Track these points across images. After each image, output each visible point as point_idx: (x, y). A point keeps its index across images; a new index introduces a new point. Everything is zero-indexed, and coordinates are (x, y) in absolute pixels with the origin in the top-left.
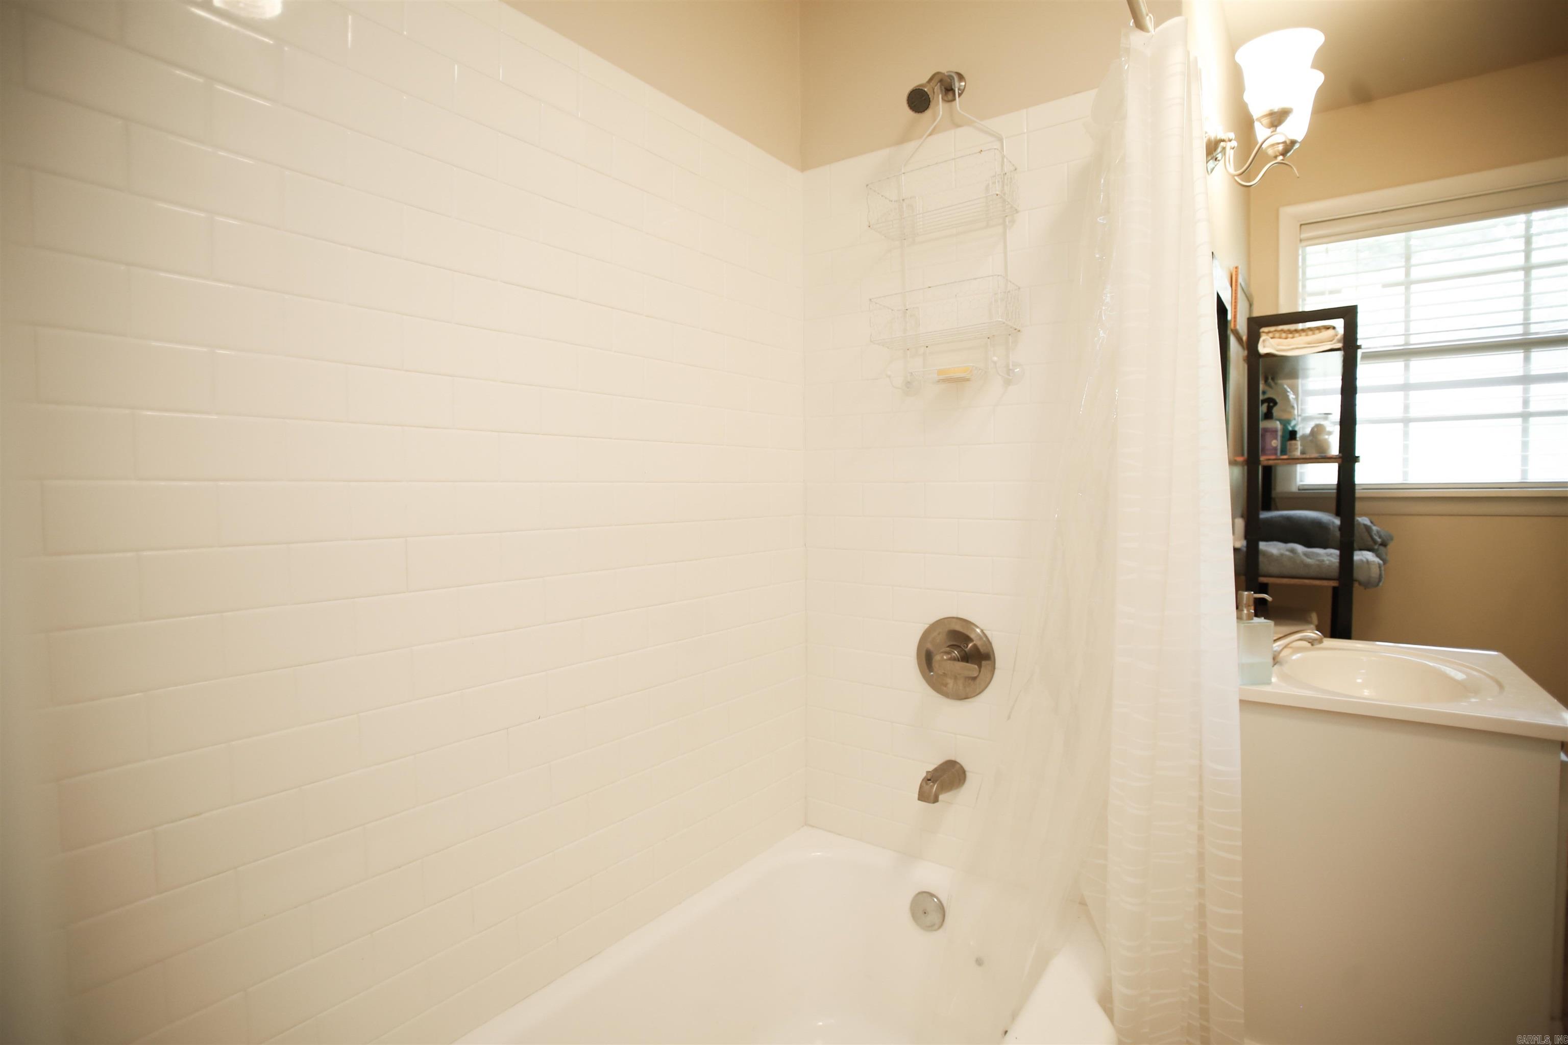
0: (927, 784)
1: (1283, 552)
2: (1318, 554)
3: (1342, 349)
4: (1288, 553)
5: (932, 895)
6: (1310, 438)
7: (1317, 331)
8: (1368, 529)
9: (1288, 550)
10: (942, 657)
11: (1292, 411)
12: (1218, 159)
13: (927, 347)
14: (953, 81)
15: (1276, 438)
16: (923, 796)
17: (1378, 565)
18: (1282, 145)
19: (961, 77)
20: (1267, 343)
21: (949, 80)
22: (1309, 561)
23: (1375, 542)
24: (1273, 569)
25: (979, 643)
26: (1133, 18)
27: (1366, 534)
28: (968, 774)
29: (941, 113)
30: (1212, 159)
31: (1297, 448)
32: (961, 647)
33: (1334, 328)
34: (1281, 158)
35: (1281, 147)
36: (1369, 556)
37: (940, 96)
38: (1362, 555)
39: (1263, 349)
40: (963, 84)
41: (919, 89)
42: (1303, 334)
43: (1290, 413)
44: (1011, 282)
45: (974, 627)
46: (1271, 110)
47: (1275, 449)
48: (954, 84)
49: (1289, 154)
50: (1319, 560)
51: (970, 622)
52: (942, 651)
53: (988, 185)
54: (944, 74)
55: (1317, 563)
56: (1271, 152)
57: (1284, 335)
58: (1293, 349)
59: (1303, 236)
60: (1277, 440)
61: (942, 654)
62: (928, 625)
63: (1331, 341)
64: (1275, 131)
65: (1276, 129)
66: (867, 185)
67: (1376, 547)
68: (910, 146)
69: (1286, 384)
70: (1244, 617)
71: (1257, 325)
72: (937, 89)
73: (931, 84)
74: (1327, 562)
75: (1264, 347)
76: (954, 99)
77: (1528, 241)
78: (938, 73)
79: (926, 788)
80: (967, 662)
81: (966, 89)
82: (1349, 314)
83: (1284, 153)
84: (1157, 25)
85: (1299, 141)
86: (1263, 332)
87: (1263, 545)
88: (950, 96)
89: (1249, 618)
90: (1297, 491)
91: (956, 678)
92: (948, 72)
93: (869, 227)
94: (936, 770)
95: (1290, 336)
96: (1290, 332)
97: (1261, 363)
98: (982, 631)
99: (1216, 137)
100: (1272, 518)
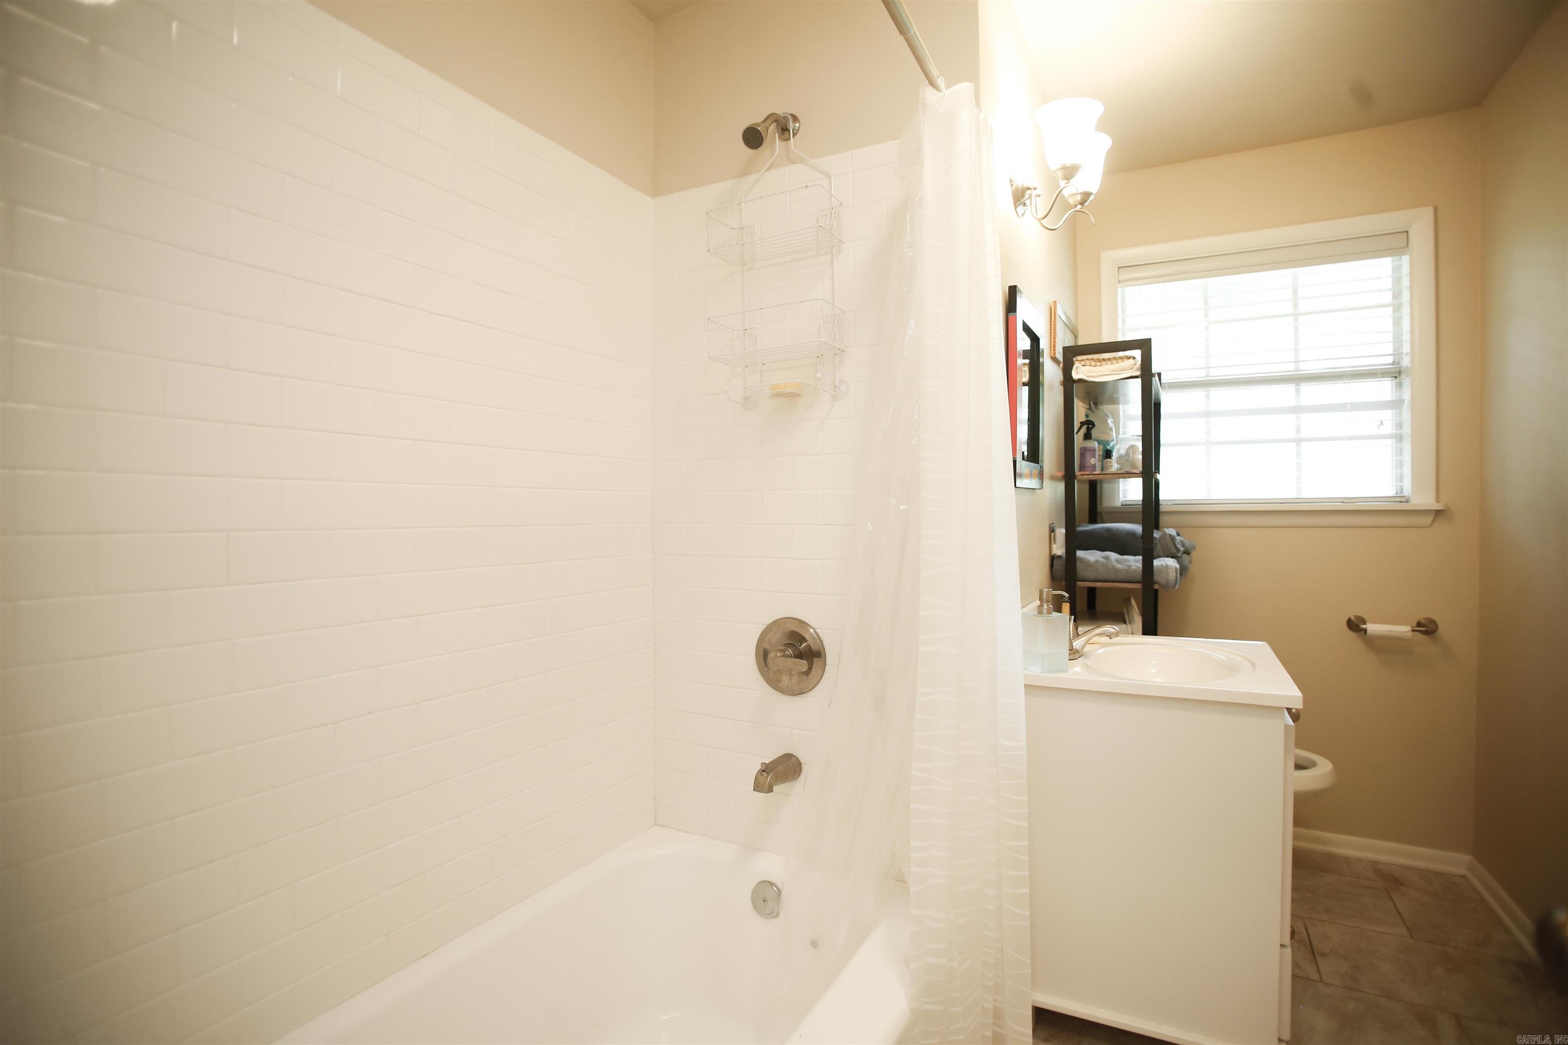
0: (762, 775)
1: (1098, 558)
2: (1128, 561)
3: (1140, 376)
4: (1102, 560)
5: (772, 884)
6: (1126, 457)
7: (1120, 361)
8: (1172, 538)
9: (1102, 557)
10: (776, 654)
11: (1111, 433)
12: (1026, 204)
13: (764, 364)
14: (788, 122)
15: (1095, 457)
16: (758, 787)
17: (1174, 569)
18: (1080, 195)
19: (795, 119)
20: (1079, 370)
21: (784, 121)
22: (1119, 566)
23: (1178, 550)
24: (1089, 574)
25: (810, 642)
26: (927, 80)
27: (1171, 543)
28: (803, 766)
29: (777, 149)
30: (1020, 204)
31: (1114, 465)
32: (795, 645)
33: (1134, 358)
34: (1079, 206)
35: (1079, 198)
36: (1171, 563)
37: (777, 135)
38: (1164, 561)
39: (1075, 375)
40: (798, 125)
41: (752, 128)
42: (1109, 363)
43: (1108, 434)
44: (837, 307)
45: (809, 628)
46: (1064, 165)
47: (1094, 466)
48: (789, 125)
49: (1086, 204)
50: (1127, 566)
51: (805, 623)
52: (778, 648)
53: (818, 218)
54: (779, 115)
55: (1126, 568)
56: (1071, 201)
57: (1093, 363)
58: (1101, 376)
59: (1121, 278)
60: (1095, 458)
61: (776, 652)
62: (766, 626)
63: (1131, 369)
64: (1069, 183)
65: (1069, 181)
66: (707, 213)
67: (1179, 555)
68: (752, 178)
69: (1106, 408)
70: (1045, 611)
71: (1071, 354)
72: (773, 127)
73: (765, 124)
74: (1134, 567)
75: (1077, 373)
76: (789, 139)
77: (1295, 292)
78: (773, 114)
79: (761, 779)
80: (801, 659)
81: (800, 130)
82: (1145, 346)
83: (1082, 203)
84: (948, 86)
85: (1094, 193)
86: (1077, 360)
87: (1080, 554)
88: (786, 136)
89: (1049, 612)
90: (1120, 505)
91: (791, 675)
92: (783, 114)
93: (709, 251)
94: (772, 762)
95: (1099, 364)
96: (1099, 360)
97: (1074, 387)
98: (815, 632)
99: (1023, 185)
100: (1094, 529)
